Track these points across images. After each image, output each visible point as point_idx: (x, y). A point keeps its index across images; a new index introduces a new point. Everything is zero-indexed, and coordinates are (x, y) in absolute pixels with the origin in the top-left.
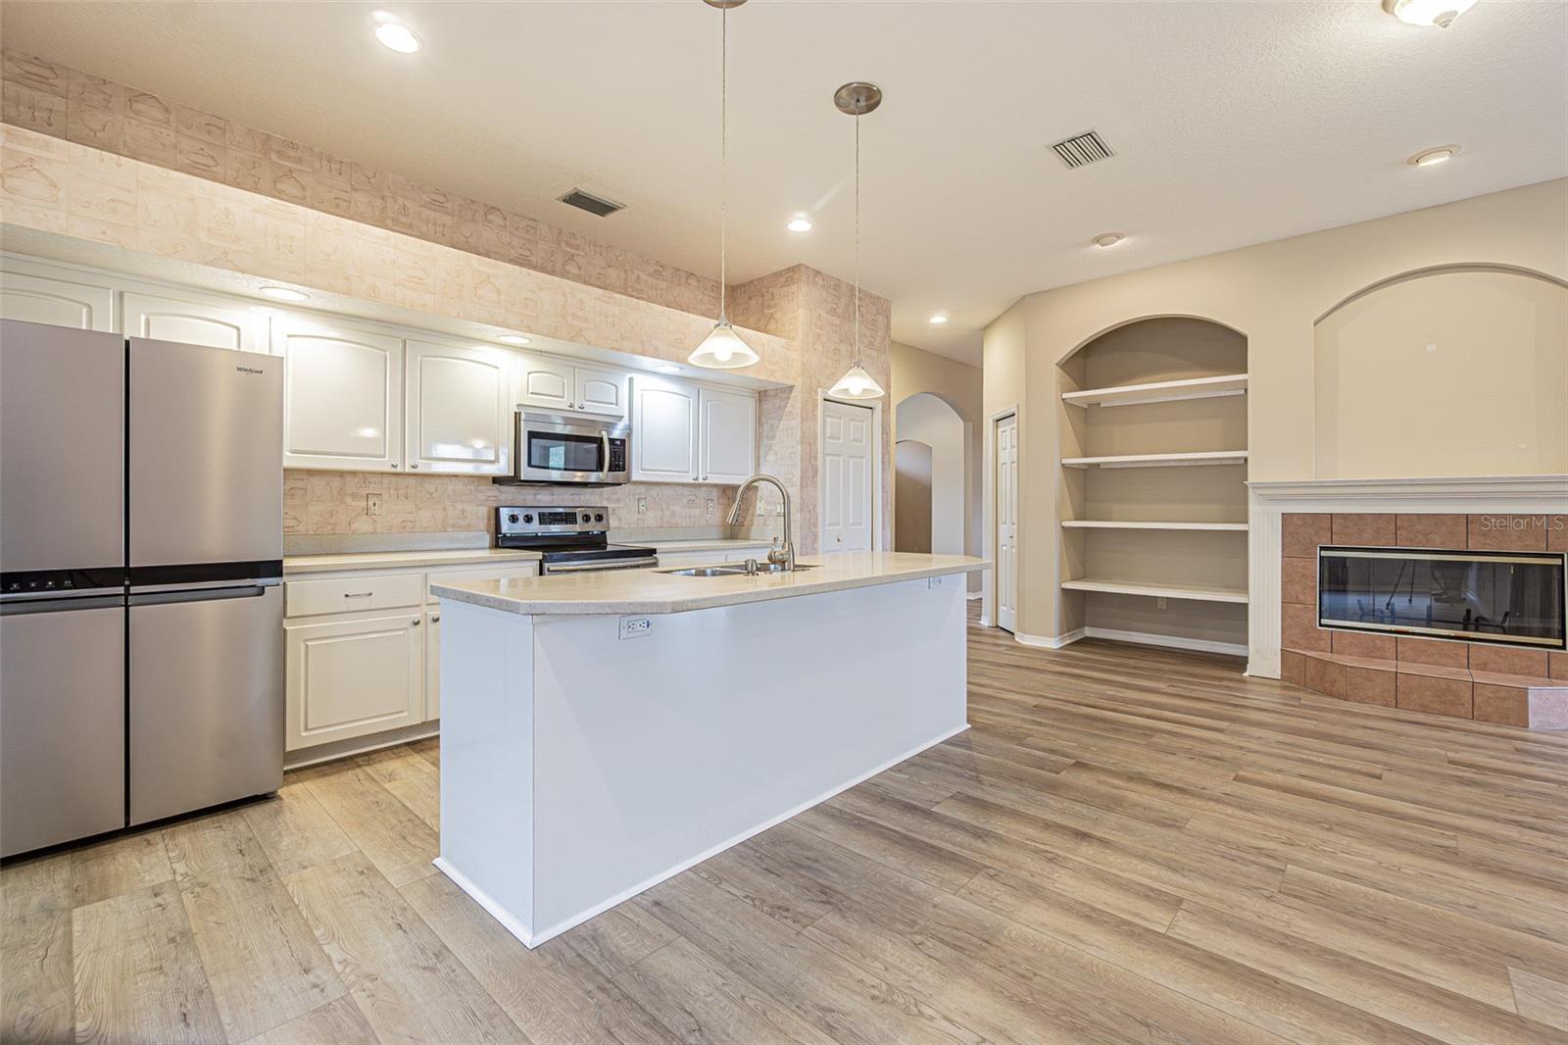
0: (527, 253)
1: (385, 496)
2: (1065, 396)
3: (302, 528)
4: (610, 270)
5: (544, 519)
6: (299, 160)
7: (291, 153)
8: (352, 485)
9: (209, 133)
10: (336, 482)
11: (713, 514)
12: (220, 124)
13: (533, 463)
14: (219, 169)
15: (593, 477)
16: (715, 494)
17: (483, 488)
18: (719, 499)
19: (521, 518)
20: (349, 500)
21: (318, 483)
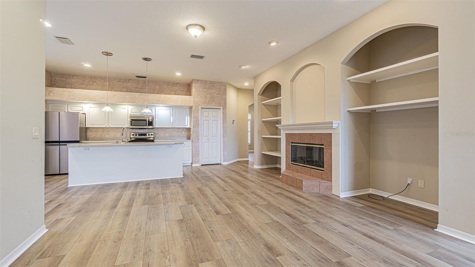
0: (137, 86)
1: (111, 131)
2: (262, 103)
3: (97, 136)
4: (156, 86)
5: (139, 135)
6: (96, 79)
7: (95, 78)
8: (105, 129)
9: (83, 78)
10: (103, 129)
11: (185, 134)
12: (85, 76)
13: (132, 125)
14: (85, 83)
15: (145, 127)
16: (185, 130)
17: (129, 129)
18: (186, 131)
19: (135, 135)
20: (105, 132)
21: (100, 129)
